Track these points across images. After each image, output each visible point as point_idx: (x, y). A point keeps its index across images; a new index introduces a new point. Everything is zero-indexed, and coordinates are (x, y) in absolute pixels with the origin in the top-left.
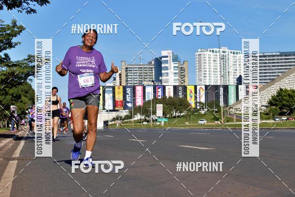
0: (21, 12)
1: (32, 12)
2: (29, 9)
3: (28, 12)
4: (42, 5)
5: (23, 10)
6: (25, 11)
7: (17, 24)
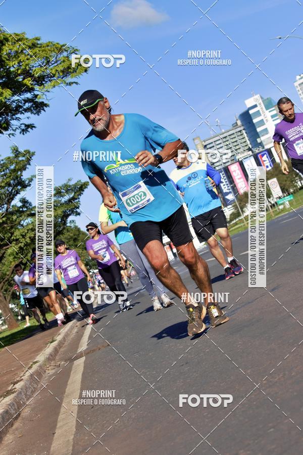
0: (13, 134)
1: (29, 129)
2: (23, 127)
3: (24, 131)
4: (38, 113)
5: (15, 130)
6: (18, 131)
7: (19, 150)
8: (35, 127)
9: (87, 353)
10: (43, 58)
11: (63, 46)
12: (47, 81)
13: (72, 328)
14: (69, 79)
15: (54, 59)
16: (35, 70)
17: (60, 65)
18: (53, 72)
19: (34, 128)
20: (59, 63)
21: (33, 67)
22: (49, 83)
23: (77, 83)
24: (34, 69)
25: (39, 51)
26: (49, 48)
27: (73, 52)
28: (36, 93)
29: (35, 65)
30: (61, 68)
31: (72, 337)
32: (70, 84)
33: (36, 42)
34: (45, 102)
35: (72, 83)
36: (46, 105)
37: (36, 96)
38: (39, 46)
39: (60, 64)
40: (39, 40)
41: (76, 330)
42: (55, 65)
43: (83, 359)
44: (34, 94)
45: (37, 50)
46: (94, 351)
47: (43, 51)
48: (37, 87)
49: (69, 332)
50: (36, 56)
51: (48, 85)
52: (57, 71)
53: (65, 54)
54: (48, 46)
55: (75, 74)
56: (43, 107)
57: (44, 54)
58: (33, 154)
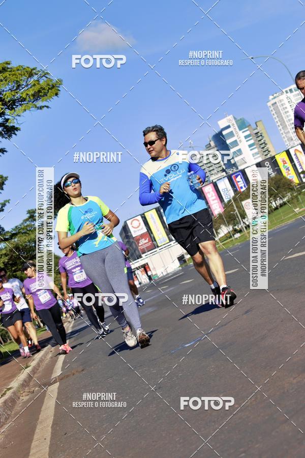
4: (9, 137)
8: (6, 151)
9: (61, 378)
10: (14, 82)
11: (34, 69)
12: (18, 106)
13: (46, 353)
14: (40, 103)
15: (24, 83)
16: (6, 94)
17: (30, 89)
18: (24, 96)
19: (5, 153)
20: (29, 87)
21: (3, 91)
22: (20, 107)
23: (48, 107)
24: (4, 93)
25: (9, 75)
26: (20, 72)
27: (44, 76)
28: (7, 117)
29: (5, 90)
30: (31, 92)
31: (46, 362)
32: (41, 108)
33: (6, 66)
34: (16, 126)
35: (43, 107)
36: (17, 129)
37: (7, 120)
38: (9, 70)
39: (31, 87)
40: (9, 64)
41: (50, 355)
42: (26, 88)
43: (57, 385)
44: (5, 119)
45: (7, 74)
46: (67, 376)
47: (13, 75)
48: (8, 112)
49: (43, 358)
50: (6, 80)
51: (19, 109)
52: (27, 94)
53: (35, 77)
54: (18, 70)
55: (46, 97)
56: (14, 131)
57: (14, 78)
58: (6, 178)
